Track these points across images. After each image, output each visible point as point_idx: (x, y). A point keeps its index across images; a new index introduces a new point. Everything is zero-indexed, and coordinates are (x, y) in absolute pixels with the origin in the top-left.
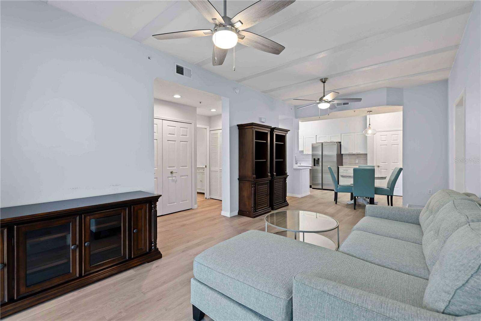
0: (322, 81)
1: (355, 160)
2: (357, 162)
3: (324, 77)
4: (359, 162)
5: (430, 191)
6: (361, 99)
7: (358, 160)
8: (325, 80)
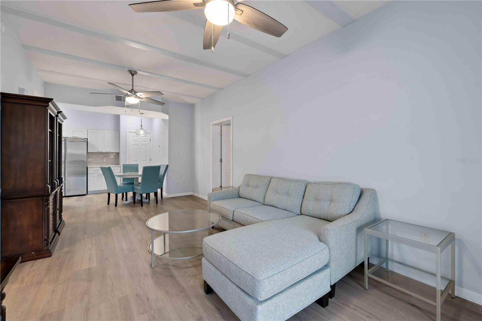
0: (131, 73)
1: (103, 159)
2: (105, 161)
3: (135, 70)
4: (106, 161)
5: (184, 180)
6: (165, 104)
7: (105, 159)
8: (135, 73)
